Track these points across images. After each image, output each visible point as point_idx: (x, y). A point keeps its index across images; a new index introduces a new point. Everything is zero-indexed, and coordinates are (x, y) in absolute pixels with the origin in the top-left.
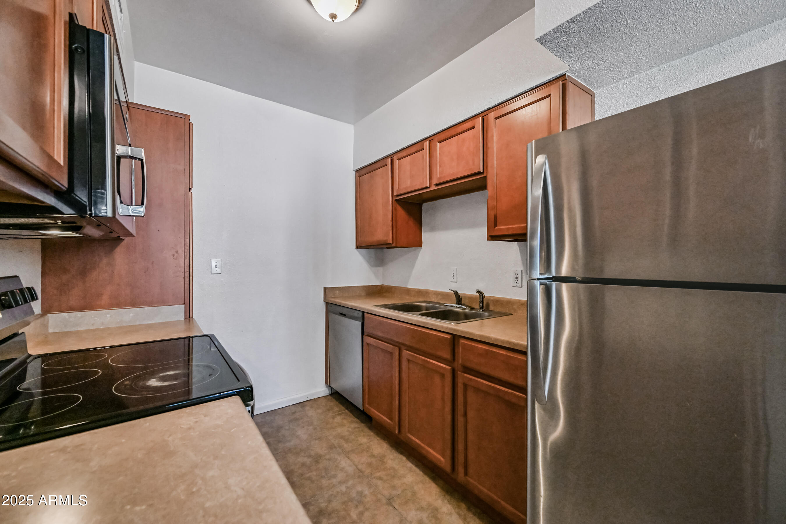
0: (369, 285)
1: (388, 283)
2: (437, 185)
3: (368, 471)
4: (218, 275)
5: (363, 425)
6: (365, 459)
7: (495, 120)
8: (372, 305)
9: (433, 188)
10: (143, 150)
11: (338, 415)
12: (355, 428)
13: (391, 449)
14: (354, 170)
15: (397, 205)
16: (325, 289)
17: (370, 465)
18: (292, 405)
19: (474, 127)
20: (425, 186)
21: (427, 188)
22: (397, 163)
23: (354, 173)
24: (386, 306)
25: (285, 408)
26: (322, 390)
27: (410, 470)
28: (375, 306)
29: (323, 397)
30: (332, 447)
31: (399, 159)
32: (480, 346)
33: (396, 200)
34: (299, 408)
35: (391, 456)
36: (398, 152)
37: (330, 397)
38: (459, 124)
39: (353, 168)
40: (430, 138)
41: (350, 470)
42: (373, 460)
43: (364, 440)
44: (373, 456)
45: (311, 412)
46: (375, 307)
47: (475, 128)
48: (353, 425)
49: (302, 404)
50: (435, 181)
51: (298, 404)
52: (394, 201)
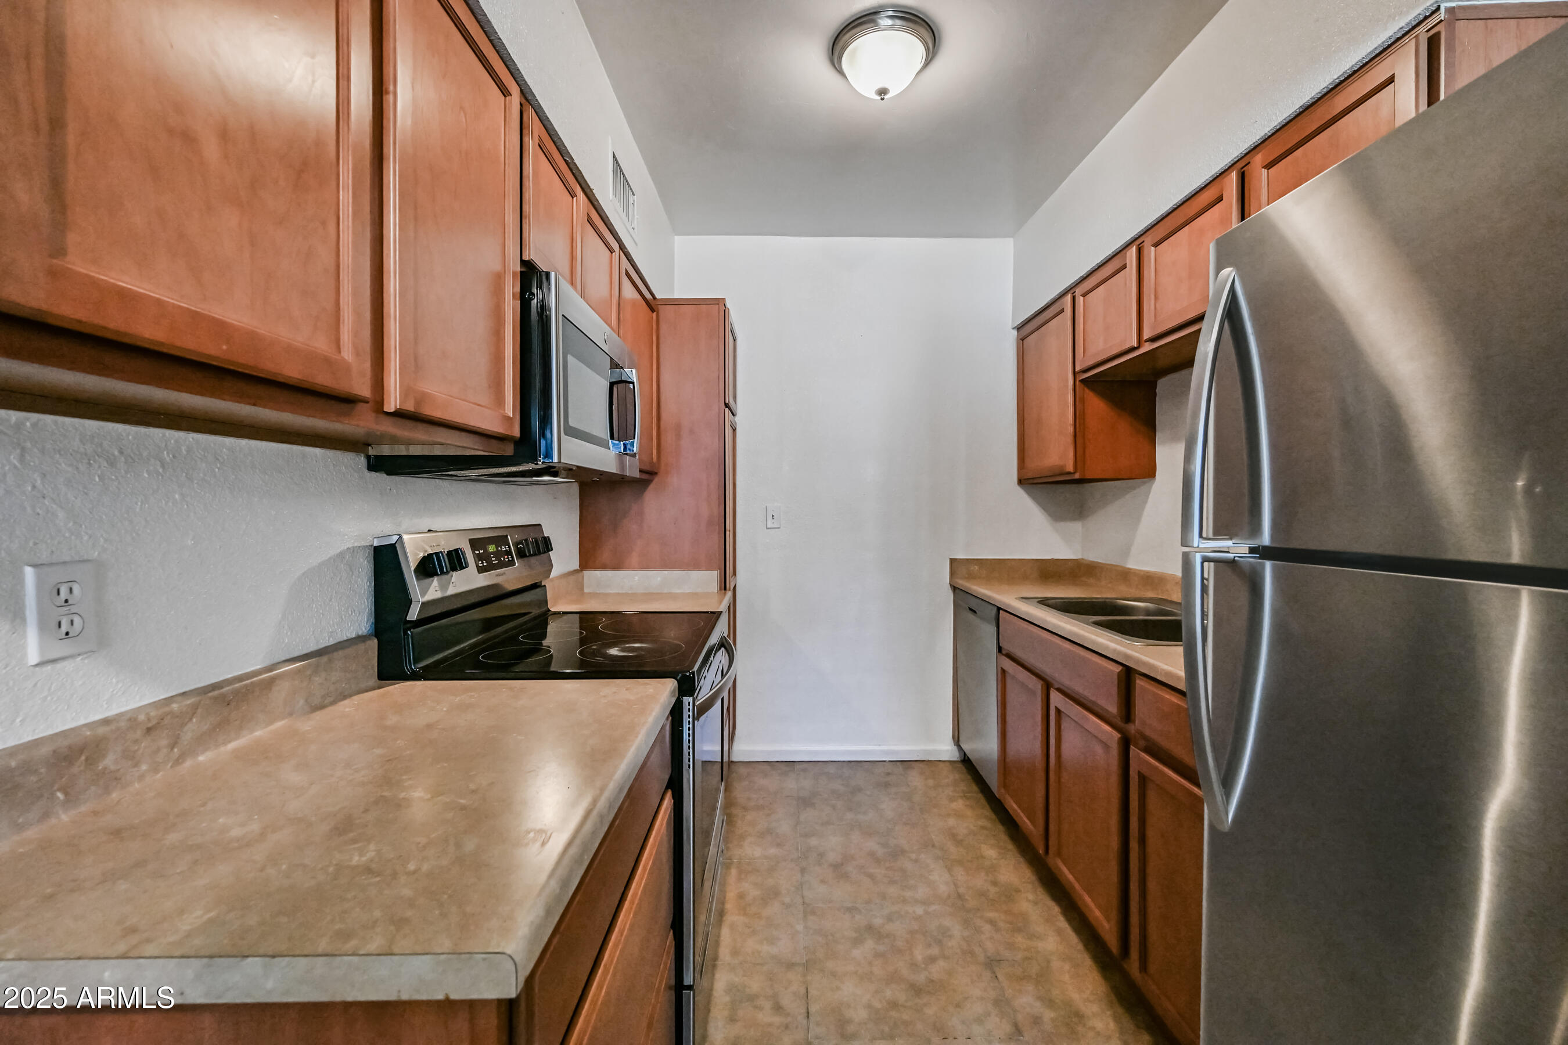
0: (1050, 558)
1: (1093, 556)
2: (1153, 340)
3: (972, 903)
4: (776, 530)
5: (1001, 828)
6: (980, 881)
7: (1266, 170)
8: (1016, 597)
9: (1147, 347)
10: (634, 370)
11: (961, 797)
12: (983, 828)
13: (1037, 883)
14: (1014, 328)
15: (1087, 390)
16: (953, 561)
17: (983, 894)
18: (889, 761)
19: (1220, 199)
20: (1128, 346)
21: (1132, 349)
22: (1080, 300)
23: (1015, 332)
24: (1044, 602)
25: (877, 763)
26: (945, 749)
27: (1059, 932)
28: (1022, 598)
29: (948, 764)
30: (928, 845)
31: (1084, 295)
32: (1167, 697)
33: (1083, 381)
34: (900, 768)
35: (1031, 897)
36: (1083, 279)
37: (960, 765)
38: (1193, 196)
39: (1013, 321)
40: (1137, 241)
41: (943, 889)
42: (993, 890)
43: (990, 853)
44: (995, 883)
45: (916, 779)
46: (1024, 600)
47: (1222, 200)
48: (983, 822)
49: (906, 764)
50: (1147, 334)
51: (900, 763)
52: (1077, 383)
